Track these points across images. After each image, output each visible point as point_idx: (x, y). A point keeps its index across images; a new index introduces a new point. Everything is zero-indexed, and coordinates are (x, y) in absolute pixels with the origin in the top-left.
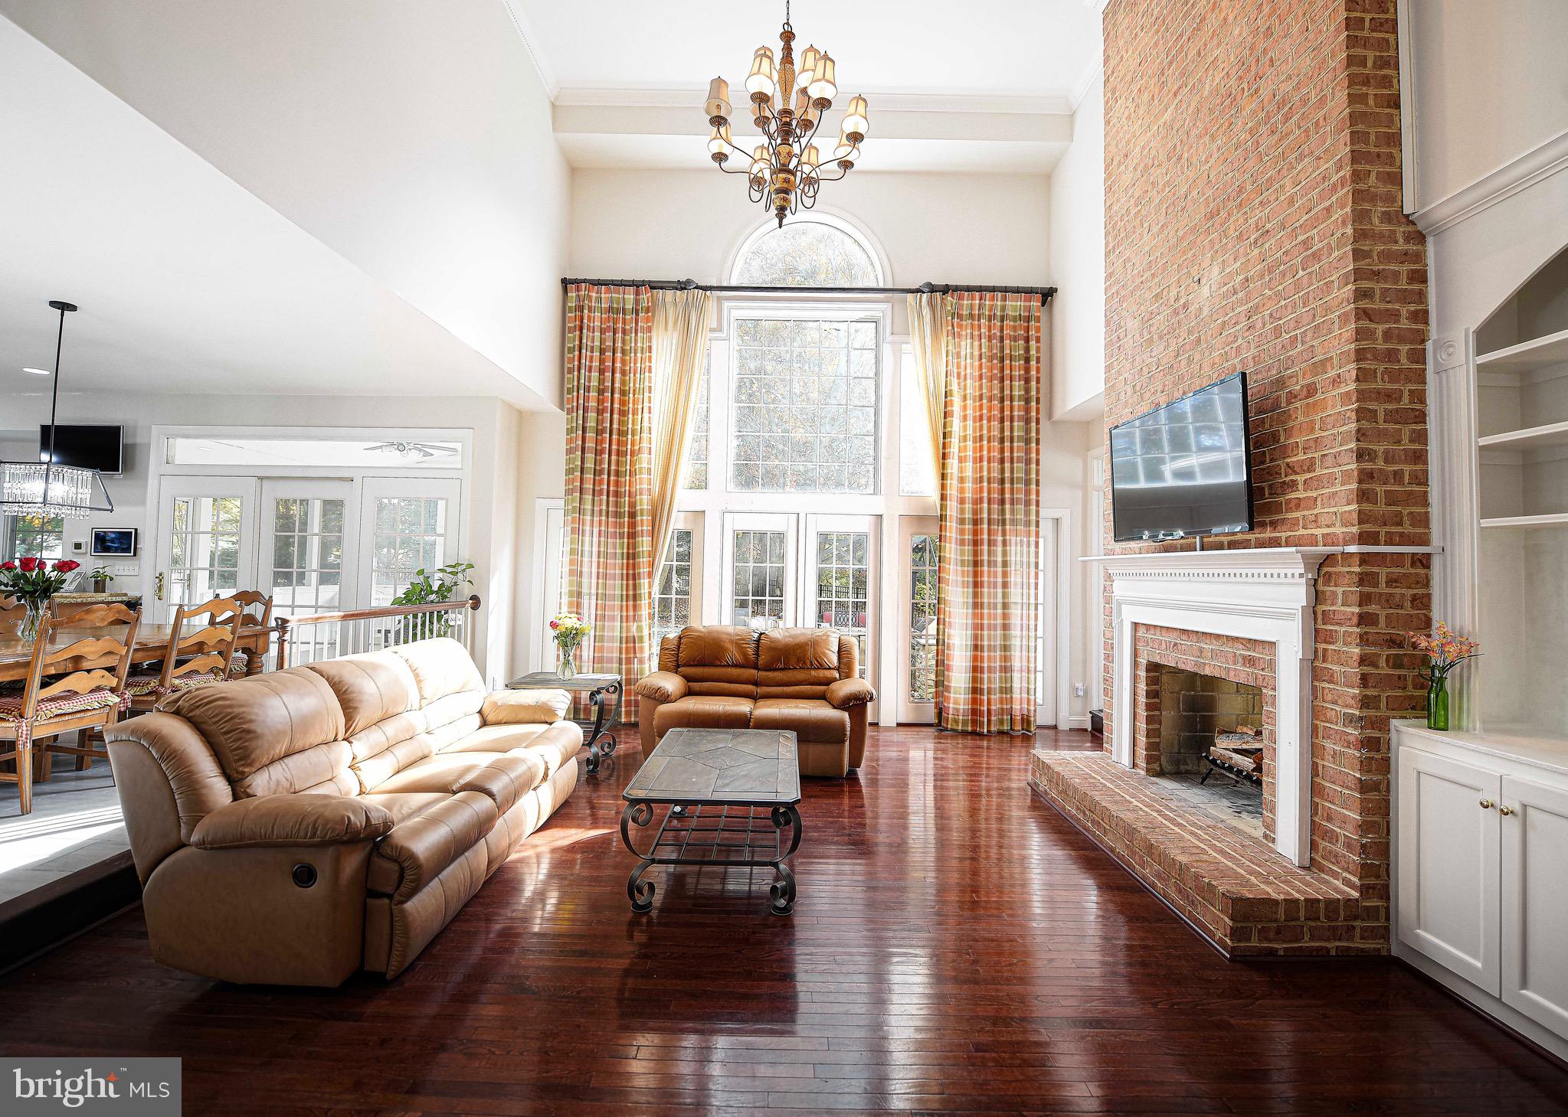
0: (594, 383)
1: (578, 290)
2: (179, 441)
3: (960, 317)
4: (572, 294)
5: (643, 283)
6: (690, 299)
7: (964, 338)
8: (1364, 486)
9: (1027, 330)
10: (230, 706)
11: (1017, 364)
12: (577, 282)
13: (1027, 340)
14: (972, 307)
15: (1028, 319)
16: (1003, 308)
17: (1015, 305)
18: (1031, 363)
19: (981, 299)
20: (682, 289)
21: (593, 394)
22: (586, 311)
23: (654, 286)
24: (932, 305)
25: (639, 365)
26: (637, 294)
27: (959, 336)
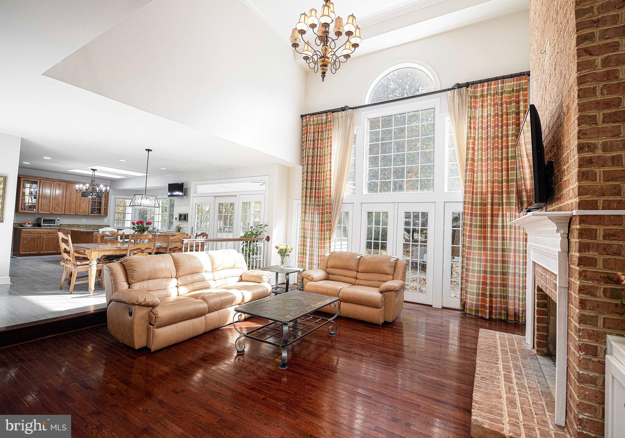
0: (311, 154)
1: (306, 118)
2: (198, 186)
3: (476, 97)
4: (304, 121)
5: (329, 111)
6: (347, 114)
7: (478, 108)
8: (584, 169)
9: (518, 96)
10: (132, 262)
11: (511, 116)
12: (306, 115)
13: (518, 102)
14: (482, 91)
15: (518, 91)
16: (502, 88)
17: (509, 85)
18: (521, 114)
19: (488, 86)
20: (344, 110)
21: (311, 158)
22: (309, 126)
23: (333, 111)
24: (460, 95)
25: (326, 145)
26: (327, 116)
27: (475, 107)
